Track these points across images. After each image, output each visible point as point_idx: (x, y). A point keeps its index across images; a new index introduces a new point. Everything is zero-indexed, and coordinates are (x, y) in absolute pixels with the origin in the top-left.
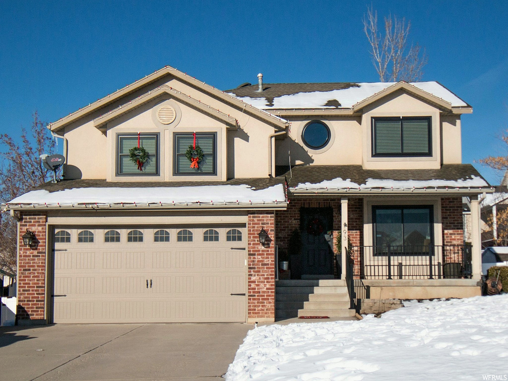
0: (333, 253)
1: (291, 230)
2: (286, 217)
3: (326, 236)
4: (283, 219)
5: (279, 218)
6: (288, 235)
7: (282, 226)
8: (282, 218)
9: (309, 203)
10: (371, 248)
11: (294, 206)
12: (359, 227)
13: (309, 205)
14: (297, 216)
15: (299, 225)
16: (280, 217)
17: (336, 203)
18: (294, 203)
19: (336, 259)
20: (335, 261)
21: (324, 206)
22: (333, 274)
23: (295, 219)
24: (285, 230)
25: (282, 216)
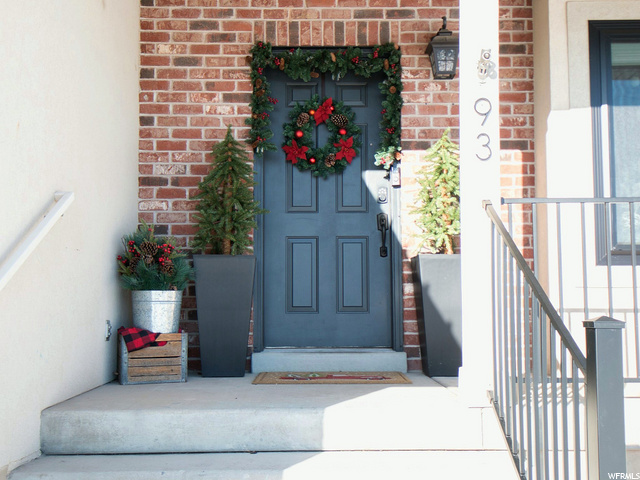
0: (403, 253)
1: (209, 145)
2: (189, 87)
3: (373, 179)
4: (176, 97)
5: (155, 93)
6: (195, 169)
7: (170, 129)
8: (171, 91)
9: (293, 26)
10: (590, 208)
11: (224, 38)
12: (519, 133)
13: (294, 37)
14: (241, 83)
15: (247, 122)
16: (162, 85)
17: (415, 26)
18: (227, 26)
19: (415, 278)
20: (409, 288)
21: (362, 37)
22: (401, 349)
23: (228, 98)
24: (182, 146)
25: (171, 81)
